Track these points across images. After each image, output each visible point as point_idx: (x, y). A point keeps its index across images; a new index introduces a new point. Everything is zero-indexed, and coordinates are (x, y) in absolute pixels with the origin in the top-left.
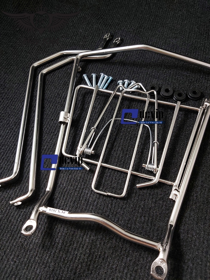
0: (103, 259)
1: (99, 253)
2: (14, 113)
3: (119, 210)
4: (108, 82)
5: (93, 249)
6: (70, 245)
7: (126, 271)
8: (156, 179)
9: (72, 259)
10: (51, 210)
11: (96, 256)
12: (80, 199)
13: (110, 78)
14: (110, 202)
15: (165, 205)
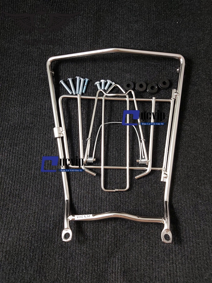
0: (125, 237)
1: (121, 234)
2: (5, 134)
3: (127, 199)
4: (86, 84)
5: (116, 232)
6: (99, 235)
7: (142, 240)
8: (149, 169)
9: (103, 244)
10: (78, 217)
11: (119, 237)
12: (94, 199)
13: (86, 80)
14: (118, 195)
15: (159, 186)
